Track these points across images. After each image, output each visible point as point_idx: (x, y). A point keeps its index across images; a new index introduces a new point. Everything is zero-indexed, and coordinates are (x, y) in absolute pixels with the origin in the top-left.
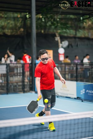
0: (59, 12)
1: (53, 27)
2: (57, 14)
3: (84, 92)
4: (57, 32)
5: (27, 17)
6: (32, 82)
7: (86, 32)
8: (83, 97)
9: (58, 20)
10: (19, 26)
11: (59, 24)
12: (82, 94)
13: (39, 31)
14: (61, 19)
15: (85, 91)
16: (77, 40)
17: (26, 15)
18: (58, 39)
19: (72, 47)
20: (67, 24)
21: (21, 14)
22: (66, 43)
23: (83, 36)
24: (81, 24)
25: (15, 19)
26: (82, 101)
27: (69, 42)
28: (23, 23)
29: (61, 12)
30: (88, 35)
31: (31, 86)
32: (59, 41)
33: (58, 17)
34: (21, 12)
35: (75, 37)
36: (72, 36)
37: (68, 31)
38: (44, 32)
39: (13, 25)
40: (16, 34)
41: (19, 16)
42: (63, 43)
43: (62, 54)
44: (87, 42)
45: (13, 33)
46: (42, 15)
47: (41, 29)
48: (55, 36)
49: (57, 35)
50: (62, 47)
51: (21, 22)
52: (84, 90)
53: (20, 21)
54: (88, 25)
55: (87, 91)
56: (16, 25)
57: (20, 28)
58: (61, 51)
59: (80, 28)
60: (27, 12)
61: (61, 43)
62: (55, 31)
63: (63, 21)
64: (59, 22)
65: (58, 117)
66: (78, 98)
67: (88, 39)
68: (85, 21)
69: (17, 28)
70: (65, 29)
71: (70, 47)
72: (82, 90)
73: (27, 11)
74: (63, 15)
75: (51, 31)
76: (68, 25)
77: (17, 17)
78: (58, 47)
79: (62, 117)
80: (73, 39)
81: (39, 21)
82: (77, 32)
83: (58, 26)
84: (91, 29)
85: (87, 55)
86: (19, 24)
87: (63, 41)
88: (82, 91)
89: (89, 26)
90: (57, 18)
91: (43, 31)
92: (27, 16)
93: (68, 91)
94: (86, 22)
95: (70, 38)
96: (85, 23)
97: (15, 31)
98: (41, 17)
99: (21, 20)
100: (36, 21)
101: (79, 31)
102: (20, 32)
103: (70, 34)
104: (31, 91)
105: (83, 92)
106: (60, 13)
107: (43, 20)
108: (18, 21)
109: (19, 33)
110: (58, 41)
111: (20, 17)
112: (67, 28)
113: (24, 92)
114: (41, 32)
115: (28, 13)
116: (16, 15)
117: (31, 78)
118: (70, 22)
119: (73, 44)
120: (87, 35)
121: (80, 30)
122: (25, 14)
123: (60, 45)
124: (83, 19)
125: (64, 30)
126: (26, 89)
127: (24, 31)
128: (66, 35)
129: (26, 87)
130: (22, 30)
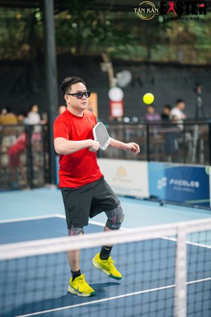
0: (108, 5)
1: (96, 40)
2: (104, 10)
3: (165, 184)
4: (105, 52)
5: (36, 18)
6: (50, 164)
7: (172, 49)
8: (162, 196)
9: (108, 23)
10: (20, 39)
11: (110, 34)
12: (160, 187)
13: (66, 49)
14: (114, 21)
15: (168, 182)
16: (152, 68)
17: (36, 13)
18: (107, 67)
19: (141, 84)
20: (128, 32)
21: (22, 11)
22: (125, 77)
23: (165, 59)
24: (161, 33)
25: (9, 22)
26: (162, 205)
27: (133, 74)
28: (27, 33)
29: (115, 6)
30: (177, 56)
31: (48, 175)
32: (111, 72)
33: (108, 17)
34: (22, 7)
35: (147, 63)
36: (140, 59)
37: (130, 48)
38: (77, 51)
39: (7, 36)
40: (13, 58)
41: (19, 16)
42: (120, 75)
43: (119, 102)
44: (174, 73)
45: (7, 56)
46: (69, 14)
47: (71, 45)
48: (100, 60)
49: (105, 58)
50: (118, 86)
51: (24, 31)
52: (165, 179)
53: (22, 28)
54: (175, 33)
55: (172, 181)
56: (12, 37)
57: (21, 43)
58: (116, 94)
59: (159, 41)
60: (36, 7)
61: (115, 76)
62: (101, 49)
63: (119, 27)
64: (109, 29)
65: (90, 240)
66: (152, 198)
67: (176, 65)
68: (169, 24)
69: (15, 44)
70: (124, 43)
71: (137, 85)
72: (160, 179)
73: (37, 4)
74: (119, 13)
75: (94, 49)
76: (131, 36)
77: (15, 19)
78: (107, 86)
79: (98, 239)
80: (143, 67)
81: (65, 28)
82: (153, 51)
83: (106, 37)
84: (183, 43)
85: (179, 101)
86: (18, 35)
87: (120, 71)
88: (159, 182)
89: (179, 36)
90: (105, 20)
91: (73, 50)
92: (38, 16)
93: (130, 181)
94: (171, 28)
95: (137, 64)
96: (169, 30)
97: (10, 50)
98: (69, 17)
99: (23, 25)
100: (56, 28)
101: (156, 49)
102: (22, 52)
103: (137, 56)
104: (48, 186)
105: (162, 183)
106: (111, 8)
107: (74, 25)
108: (17, 27)
109: (19, 55)
110: (107, 73)
111: (22, 19)
112: (127, 41)
113: (33, 187)
114: (70, 52)
115: (38, 9)
116: (11, 14)
117: (47, 157)
118: (135, 29)
119: (143, 79)
120: (173, 57)
121: (159, 47)
122: (33, 10)
123: (113, 81)
124: (165, 21)
125: (122, 48)
126: (36, 182)
127: (30, 51)
128: (125, 57)
129: (36, 175)
130: (26, 47)
